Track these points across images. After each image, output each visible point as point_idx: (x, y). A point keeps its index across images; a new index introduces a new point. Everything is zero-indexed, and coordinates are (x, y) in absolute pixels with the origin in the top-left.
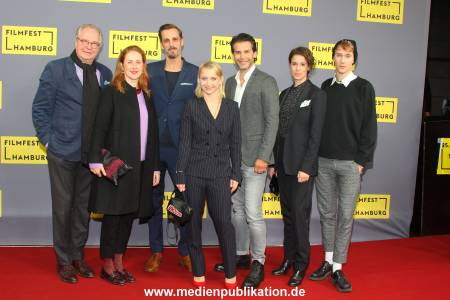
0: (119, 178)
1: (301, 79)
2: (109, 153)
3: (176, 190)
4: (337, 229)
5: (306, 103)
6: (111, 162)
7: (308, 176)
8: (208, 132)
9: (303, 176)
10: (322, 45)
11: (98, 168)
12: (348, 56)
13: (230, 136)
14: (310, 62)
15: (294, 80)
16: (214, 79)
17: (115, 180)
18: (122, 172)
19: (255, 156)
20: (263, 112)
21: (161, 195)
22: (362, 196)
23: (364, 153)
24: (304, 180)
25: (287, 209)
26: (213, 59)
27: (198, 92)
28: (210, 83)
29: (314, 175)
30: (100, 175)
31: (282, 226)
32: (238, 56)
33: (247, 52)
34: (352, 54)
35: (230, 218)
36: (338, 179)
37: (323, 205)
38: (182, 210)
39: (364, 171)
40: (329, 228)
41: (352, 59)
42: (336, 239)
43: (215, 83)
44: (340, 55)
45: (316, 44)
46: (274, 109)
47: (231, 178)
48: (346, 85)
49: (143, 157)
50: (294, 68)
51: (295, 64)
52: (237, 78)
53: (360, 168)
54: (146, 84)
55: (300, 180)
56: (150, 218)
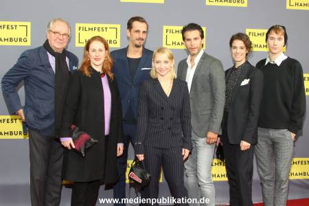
0: (86, 150)
1: (241, 61)
2: (77, 128)
3: (136, 159)
4: (275, 189)
5: (245, 82)
6: (78, 136)
7: (250, 145)
8: (162, 108)
9: (245, 145)
10: (257, 31)
11: (67, 142)
12: (279, 39)
13: (182, 110)
14: (248, 46)
15: (235, 62)
16: (166, 62)
17: (83, 152)
18: (89, 145)
19: (206, 129)
20: (212, 90)
21: (125, 163)
22: (296, 160)
23: (296, 122)
24: (246, 148)
25: (231, 172)
26: (164, 45)
27: (153, 74)
28: (164, 66)
29: (254, 143)
30: (70, 148)
31: (228, 188)
32: (188, 43)
33: (196, 39)
34: (283, 37)
35: (183, 182)
36: (274, 145)
37: (262, 169)
38: (142, 177)
39: (296, 138)
40: (269, 188)
41: (283, 41)
42: (275, 198)
43: (167, 66)
44: (273, 38)
45: (252, 30)
46: (221, 87)
47: (182, 147)
48: (279, 64)
49: (107, 132)
50: (234, 51)
51: (235, 48)
52: (188, 61)
53: (293, 135)
54: (110, 68)
55: (243, 149)
56: (115, 184)
